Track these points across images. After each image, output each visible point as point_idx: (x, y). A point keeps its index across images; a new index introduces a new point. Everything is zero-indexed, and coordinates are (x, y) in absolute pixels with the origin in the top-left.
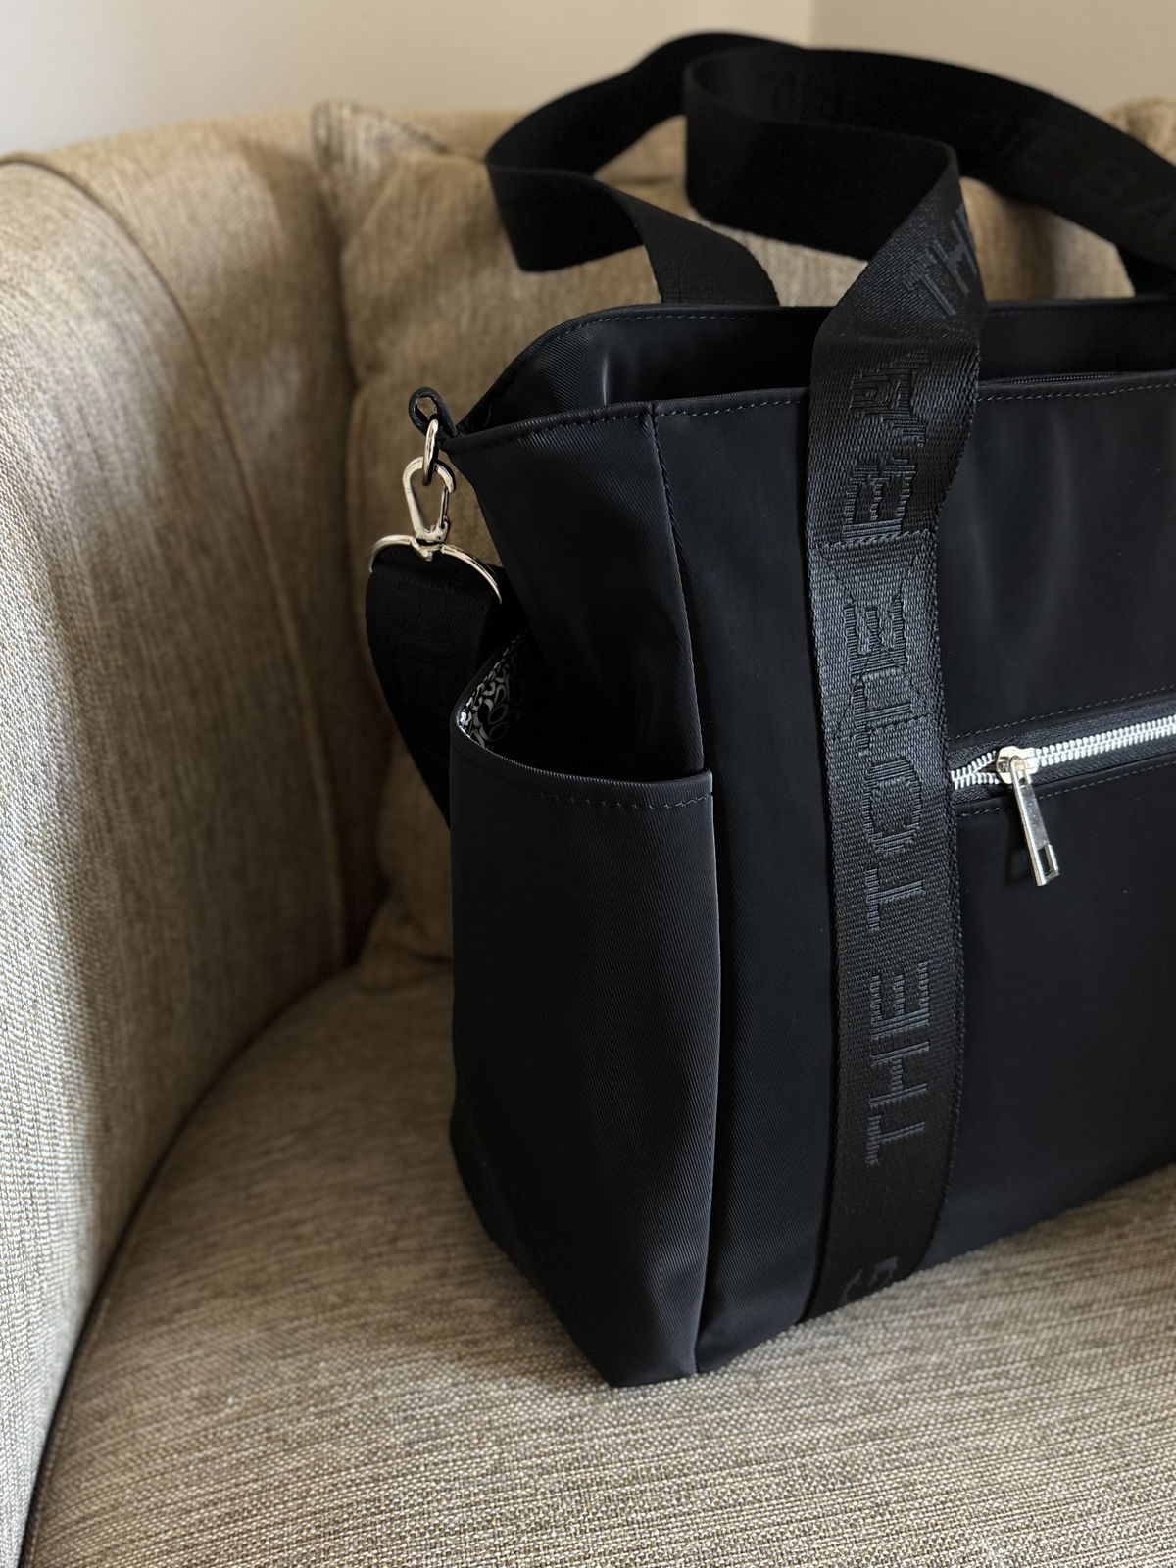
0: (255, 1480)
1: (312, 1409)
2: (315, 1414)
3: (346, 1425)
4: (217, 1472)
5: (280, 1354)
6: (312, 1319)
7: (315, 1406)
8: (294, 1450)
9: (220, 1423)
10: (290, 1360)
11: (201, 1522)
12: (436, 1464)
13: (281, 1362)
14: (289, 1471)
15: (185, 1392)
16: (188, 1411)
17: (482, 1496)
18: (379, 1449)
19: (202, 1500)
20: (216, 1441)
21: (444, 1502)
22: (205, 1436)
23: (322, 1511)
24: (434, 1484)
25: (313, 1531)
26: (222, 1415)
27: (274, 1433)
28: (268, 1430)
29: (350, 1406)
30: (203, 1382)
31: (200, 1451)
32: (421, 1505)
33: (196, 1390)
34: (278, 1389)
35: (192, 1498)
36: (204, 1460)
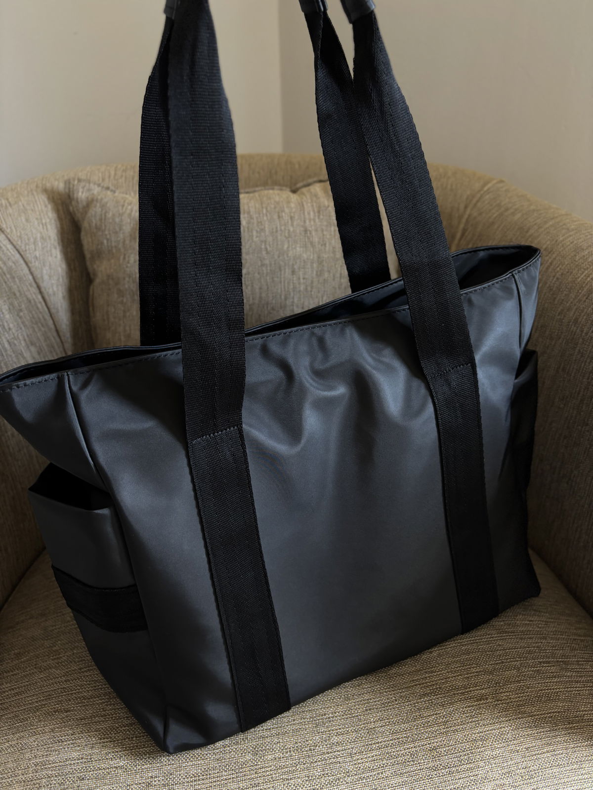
0: (27, 682)
1: (51, 658)
3: (61, 663)
4: (17, 679)
5: (46, 638)
6: (60, 626)
7: (53, 656)
8: (42, 672)
9: (21, 662)
10: (49, 641)
11: (8, 695)
12: (87, 676)
13: (45, 641)
14: (39, 679)
15: (13, 652)
16: (12, 658)
17: (100, 687)
18: (70, 671)
19: (9, 688)
21: (87, 689)
22: (16, 667)
23: (46, 692)
24: (85, 682)
25: (42, 698)
26: (22, 660)
27: (37, 666)
28: (36, 665)
29: (64, 656)
30: (19, 649)
31: (13, 672)
32: (79, 689)
33: (16, 651)
34: (43, 651)
35: (7, 688)
36: (13, 675)
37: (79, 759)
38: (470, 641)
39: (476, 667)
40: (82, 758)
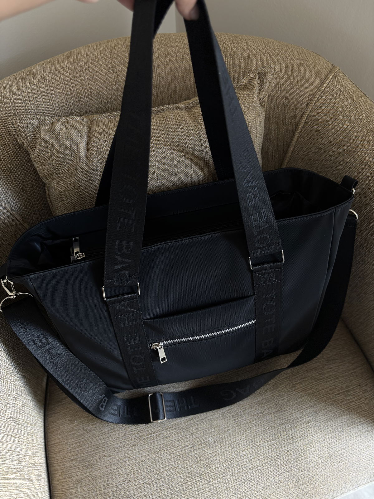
0: (83, 439)
2: (91, 425)
4: (76, 437)
8: (88, 433)
9: (74, 426)
14: (88, 437)
16: (68, 423)
19: (74, 442)
20: (74, 430)
36: (73, 434)
37: (124, 481)
38: (302, 389)
39: (306, 405)
40: (125, 481)
